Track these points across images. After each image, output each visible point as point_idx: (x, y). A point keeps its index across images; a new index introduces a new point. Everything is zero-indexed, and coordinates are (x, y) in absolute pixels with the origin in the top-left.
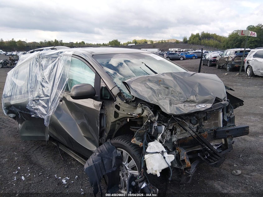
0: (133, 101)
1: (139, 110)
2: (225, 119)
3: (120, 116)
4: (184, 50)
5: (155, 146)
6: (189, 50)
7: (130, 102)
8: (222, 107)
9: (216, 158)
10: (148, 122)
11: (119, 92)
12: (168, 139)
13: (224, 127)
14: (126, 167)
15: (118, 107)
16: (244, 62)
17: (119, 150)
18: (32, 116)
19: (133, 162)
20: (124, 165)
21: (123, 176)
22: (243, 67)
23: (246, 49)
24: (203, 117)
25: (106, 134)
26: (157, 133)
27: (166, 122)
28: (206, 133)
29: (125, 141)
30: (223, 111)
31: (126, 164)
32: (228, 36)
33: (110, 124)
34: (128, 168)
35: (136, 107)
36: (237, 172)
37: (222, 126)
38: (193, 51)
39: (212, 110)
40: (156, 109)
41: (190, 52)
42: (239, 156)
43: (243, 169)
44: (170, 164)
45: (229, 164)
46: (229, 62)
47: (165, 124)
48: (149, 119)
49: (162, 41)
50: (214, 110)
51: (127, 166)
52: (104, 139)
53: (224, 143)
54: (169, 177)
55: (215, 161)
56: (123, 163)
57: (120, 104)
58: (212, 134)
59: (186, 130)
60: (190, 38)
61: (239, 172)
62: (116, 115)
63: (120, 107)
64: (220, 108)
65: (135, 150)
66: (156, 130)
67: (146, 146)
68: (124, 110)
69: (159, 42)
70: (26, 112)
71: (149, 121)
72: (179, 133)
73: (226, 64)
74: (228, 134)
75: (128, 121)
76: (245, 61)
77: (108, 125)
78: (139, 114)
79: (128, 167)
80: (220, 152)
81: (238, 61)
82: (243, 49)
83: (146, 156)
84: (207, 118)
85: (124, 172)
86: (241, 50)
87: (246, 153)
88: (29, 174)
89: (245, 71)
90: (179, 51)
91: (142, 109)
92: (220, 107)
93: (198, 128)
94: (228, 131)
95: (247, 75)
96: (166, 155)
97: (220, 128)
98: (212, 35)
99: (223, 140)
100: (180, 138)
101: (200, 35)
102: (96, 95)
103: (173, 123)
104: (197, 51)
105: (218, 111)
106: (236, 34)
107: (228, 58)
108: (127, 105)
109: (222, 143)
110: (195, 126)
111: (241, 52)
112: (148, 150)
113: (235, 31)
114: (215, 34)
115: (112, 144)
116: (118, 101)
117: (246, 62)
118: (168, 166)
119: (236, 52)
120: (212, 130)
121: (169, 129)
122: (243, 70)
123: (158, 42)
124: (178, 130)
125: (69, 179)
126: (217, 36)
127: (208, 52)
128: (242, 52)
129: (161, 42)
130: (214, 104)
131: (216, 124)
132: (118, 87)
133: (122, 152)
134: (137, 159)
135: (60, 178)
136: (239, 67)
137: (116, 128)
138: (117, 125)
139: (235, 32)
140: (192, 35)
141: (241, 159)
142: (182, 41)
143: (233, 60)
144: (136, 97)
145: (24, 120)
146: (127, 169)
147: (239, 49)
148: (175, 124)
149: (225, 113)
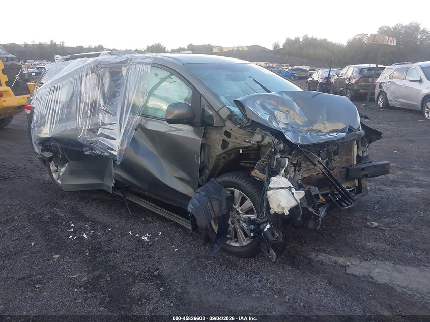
0: (249, 126)
1: (258, 138)
2: (359, 153)
3: (231, 146)
4: (275, 65)
5: (279, 181)
6: (283, 66)
7: (245, 127)
8: (356, 139)
9: (349, 202)
10: (271, 151)
11: (229, 114)
12: (292, 176)
13: (359, 164)
14: (238, 211)
15: (228, 134)
16: (374, 86)
17: (228, 190)
18: (85, 153)
19: (248, 203)
20: (235, 209)
21: (233, 224)
22: (373, 93)
23: (379, 66)
24: (334, 149)
25: (207, 172)
26: (280, 165)
27: (290, 154)
28: (336, 171)
29: (238, 178)
30: (357, 144)
31: (238, 207)
32: (346, 44)
33: (214, 158)
34: (240, 212)
35: (253, 133)
36: (372, 224)
37: (355, 163)
38: (289, 68)
39: (344, 141)
40: (279, 135)
41: (286, 69)
42: (374, 207)
43: (379, 221)
44: (299, 202)
45: (361, 218)
46: (350, 85)
47: (289, 157)
48: (272, 148)
49: (238, 47)
50: (346, 142)
51: (239, 209)
52: (204, 178)
53: (357, 185)
54: (298, 217)
55: (347, 205)
56: (234, 206)
57: (231, 129)
58: (344, 173)
59: (315, 165)
60: (285, 45)
61: (376, 224)
62: (225, 144)
63: (230, 134)
64: (354, 140)
65: (253, 187)
66: (279, 162)
67: (269, 182)
68: (236, 138)
69: (233, 50)
70: (74, 148)
71: (273, 150)
72: (304, 170)
73: (346, 89)
74: (364, 173)
75: (241, 152)
76: (376, 84)
77: (211, 160)
78: (258, 142)
79: (241, 210)
80: (353, 196)
81: (364, 84)
82: (373, 65)
83: (269, 193)
84: (338, 151)
85: (234, 218)
86: (369, 67)
87: (383, 204)
88: (92, 232)
89: (376, 100)
90: (267, 66)
91: (262, 136)
92: (355, 138)
93: (327, 164)
94: (363, 170)
95: (377, 107)
96: (293, 191)
97: (354, 165)
98: (320, 40)
99: (356, 181)
100: (306, 175)
101: (301, 40)
102: (195, 120)
103: (297, 156)
104: (295, 67)
105: (351, 142)
106: (360, 40)
107: (349, 79)
108: (242, 131)
109: (355, 185)
110: (324, 161)
111: (370, 69)
112: (271, 185)
113: (359, 35)
114: (325, 40)
115: (218, 183)
116: (229, 125)
117: (377, 86)
118: (296, 204)
119: (362, 70)
120: (343, 168)
121: (292, 164)
122: (372, 100)
123: (231, 50)
124: (303, 165)
125: (150, 235)
126: (329, 43)
127: (314, 70)
128: (372, 70)
129: (236, 49)
130: (348, 133)
131: (348, 161)
132: (227, 108)
133: (233, 193)
134: (256, 198)
135: (138, 235)
136: (366, 94)
137: (221, 164)
138: (222, 160)
139: (358, 37)
140: (289, 41)
141: (377, 211)
142: (272, 49)
143: (357, 82)
144: (252, 120)
145: (67, 161)
146: (239, 214)
147: (367, 65)
148: (300, 158)
149: (360, 146)
